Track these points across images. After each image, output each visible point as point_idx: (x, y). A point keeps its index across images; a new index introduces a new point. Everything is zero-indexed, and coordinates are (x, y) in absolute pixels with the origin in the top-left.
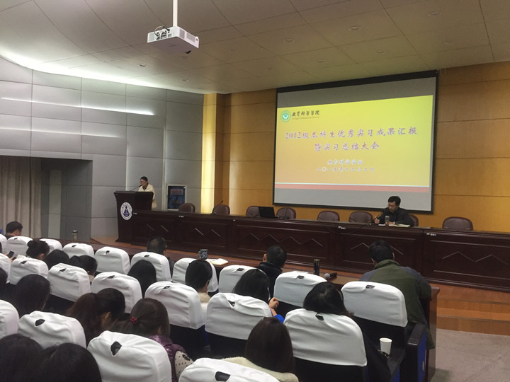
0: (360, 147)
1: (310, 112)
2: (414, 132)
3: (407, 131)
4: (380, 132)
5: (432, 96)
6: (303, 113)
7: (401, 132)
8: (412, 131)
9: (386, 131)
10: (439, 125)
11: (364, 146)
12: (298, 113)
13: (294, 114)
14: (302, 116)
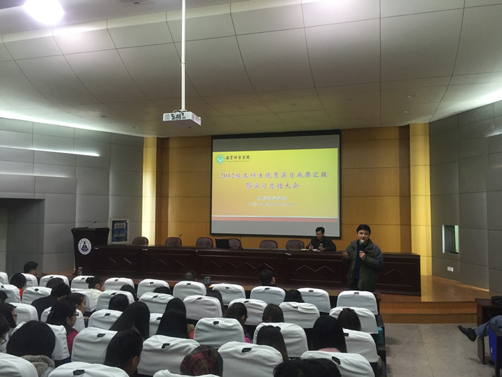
0: (284, 186)
1: (242, 157)
2: (325, 175)
3: (320, 175)
4: (299, 175)
5: (337, 149)
6: (236, 157)
7: (315, 175)
8: (324, 174)
9: (304, 174)
10: (343, 171)
11: (287, 185)
12: (231, 157)
13: (228, 158)
14: (235, 160)
